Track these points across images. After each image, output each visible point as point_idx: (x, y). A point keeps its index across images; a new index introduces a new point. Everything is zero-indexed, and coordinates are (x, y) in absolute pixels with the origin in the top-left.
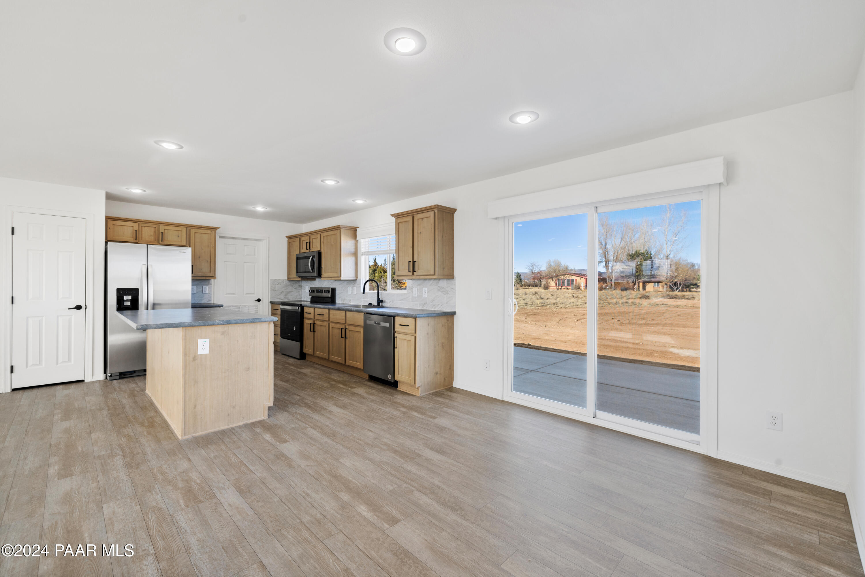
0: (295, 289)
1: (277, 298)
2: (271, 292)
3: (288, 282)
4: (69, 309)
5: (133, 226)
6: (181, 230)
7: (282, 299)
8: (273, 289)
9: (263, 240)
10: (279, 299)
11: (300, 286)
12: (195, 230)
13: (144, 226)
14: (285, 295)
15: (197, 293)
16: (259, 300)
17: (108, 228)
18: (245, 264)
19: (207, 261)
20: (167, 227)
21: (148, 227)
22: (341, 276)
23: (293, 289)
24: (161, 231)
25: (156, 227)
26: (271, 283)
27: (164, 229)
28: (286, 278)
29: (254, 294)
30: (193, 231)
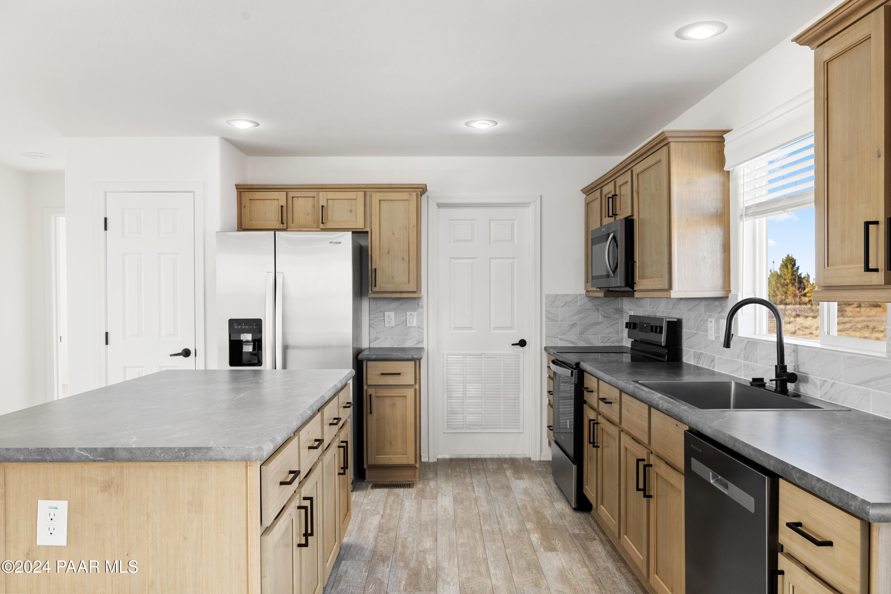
0: (604, 316)
1: (560, 339)
2: (546, 325)
3: (587, 300)
4: (171, 355)
5: (277, 198)
6: (354, 197)
7: (572, 343)
8: (551, 318)
9: (530, 203)
10: (567, 341)
11: (617, 309)
12: (381, 194)
13: (297, 197)
14: (581, 333)
15: (397, 325)
16: (522, 343)
17: (243, 207)
18: (492, 260)
19: (403, 259)
20: (331, 195)
21: (303, 199)
22: (670, 287)
23: (601, 319)
24: (321, 204)
25: (314, 197)
26: (546, 304)
27: (327, 200)
28: (584, 292)
29: (511, 328)
30: (376, 197)
